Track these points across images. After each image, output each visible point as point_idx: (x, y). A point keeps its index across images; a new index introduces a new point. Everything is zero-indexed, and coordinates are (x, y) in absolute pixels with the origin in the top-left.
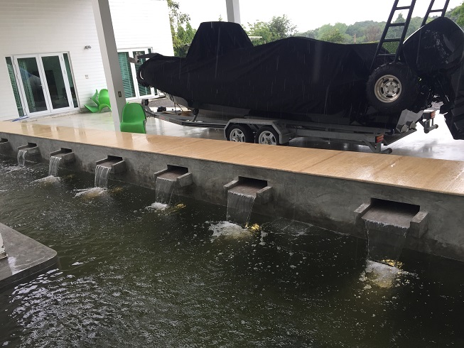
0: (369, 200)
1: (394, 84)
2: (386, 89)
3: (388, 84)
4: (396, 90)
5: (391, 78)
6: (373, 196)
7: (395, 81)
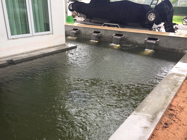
0: (148, 38)
1: (153, 16)
2: (151, 17)
3: (152, 16)
4: (153, 17)
5: (153, 14)
7: (153, 15)
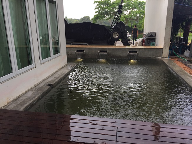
5: (116, 33)
6: (129, 50)
